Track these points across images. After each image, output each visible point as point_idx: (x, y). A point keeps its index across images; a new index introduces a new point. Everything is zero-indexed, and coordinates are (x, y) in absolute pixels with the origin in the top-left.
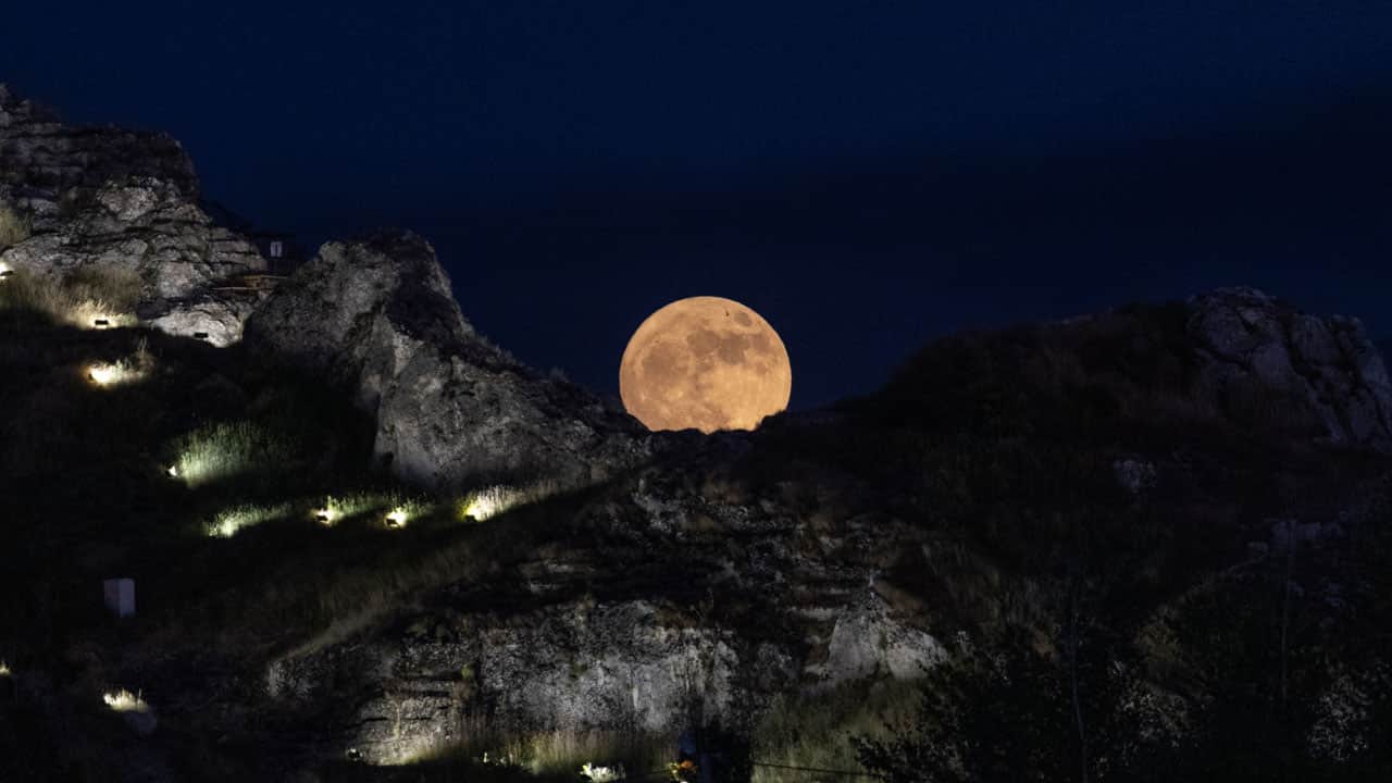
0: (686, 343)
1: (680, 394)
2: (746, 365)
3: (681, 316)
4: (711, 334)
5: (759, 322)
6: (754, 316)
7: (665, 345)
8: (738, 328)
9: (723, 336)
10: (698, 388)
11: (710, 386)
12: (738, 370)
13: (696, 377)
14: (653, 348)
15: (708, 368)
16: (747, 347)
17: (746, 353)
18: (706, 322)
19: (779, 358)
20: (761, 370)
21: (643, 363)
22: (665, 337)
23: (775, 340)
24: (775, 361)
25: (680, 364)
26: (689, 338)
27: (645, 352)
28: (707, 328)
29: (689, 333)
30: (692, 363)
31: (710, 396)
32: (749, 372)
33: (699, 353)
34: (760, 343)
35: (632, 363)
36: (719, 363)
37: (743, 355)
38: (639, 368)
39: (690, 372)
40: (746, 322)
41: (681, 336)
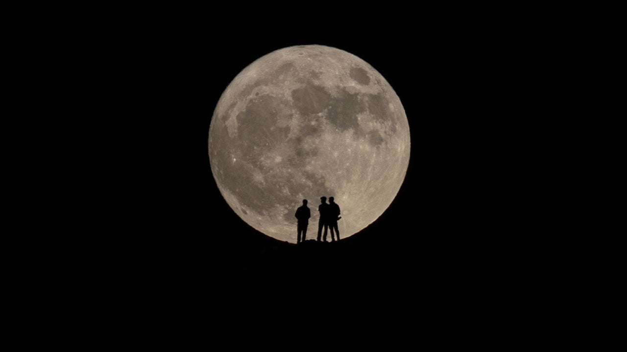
0: (290, 98)
1: (278, 159)
2: (359, 133)
3: (288, 66)
4: (320, 89)
5: (379, 82)
6: (374, 74)
7: (266, 100)
8: (353, 85)
9: (334, 94)
10: (299, 154)
11: (315, 153)
12: (348, 136)
13: (299, 140)
14: (251, 101)
15: (314, 131)
16: (362, 110)
17: (360, 117)
18: (315, 75)
19: (397, 127)
20: (376, 140)
21: (238, 118)
22: (266, 90)
23: (395, 105)
24: (394, 130)
25: (282, 123)
26: (294, 92)
27: (241, 107)
28: (316, 83)
29: (294, 88)
30: (295, 122)
31: (313, 165)
32: (362, 140)
33: (306, 111)
34: (377, 106)
35: (225, 118)
36: (326, 126)
37: (356, 119)
38: (232, 122)
39: (294, 133)
40: (362, 78)
41: (286, 89)
